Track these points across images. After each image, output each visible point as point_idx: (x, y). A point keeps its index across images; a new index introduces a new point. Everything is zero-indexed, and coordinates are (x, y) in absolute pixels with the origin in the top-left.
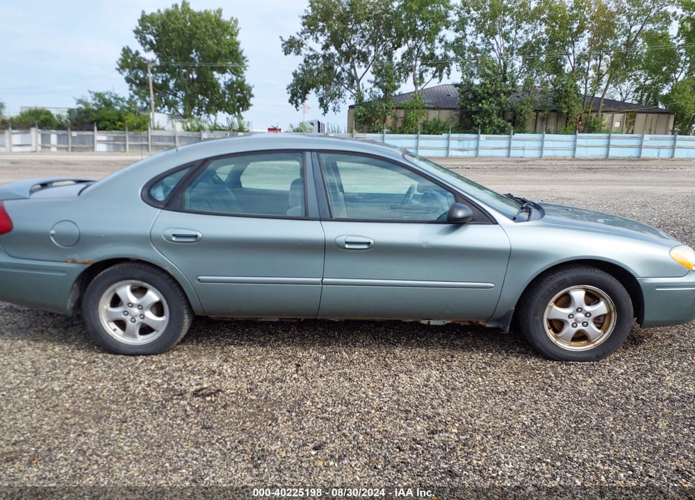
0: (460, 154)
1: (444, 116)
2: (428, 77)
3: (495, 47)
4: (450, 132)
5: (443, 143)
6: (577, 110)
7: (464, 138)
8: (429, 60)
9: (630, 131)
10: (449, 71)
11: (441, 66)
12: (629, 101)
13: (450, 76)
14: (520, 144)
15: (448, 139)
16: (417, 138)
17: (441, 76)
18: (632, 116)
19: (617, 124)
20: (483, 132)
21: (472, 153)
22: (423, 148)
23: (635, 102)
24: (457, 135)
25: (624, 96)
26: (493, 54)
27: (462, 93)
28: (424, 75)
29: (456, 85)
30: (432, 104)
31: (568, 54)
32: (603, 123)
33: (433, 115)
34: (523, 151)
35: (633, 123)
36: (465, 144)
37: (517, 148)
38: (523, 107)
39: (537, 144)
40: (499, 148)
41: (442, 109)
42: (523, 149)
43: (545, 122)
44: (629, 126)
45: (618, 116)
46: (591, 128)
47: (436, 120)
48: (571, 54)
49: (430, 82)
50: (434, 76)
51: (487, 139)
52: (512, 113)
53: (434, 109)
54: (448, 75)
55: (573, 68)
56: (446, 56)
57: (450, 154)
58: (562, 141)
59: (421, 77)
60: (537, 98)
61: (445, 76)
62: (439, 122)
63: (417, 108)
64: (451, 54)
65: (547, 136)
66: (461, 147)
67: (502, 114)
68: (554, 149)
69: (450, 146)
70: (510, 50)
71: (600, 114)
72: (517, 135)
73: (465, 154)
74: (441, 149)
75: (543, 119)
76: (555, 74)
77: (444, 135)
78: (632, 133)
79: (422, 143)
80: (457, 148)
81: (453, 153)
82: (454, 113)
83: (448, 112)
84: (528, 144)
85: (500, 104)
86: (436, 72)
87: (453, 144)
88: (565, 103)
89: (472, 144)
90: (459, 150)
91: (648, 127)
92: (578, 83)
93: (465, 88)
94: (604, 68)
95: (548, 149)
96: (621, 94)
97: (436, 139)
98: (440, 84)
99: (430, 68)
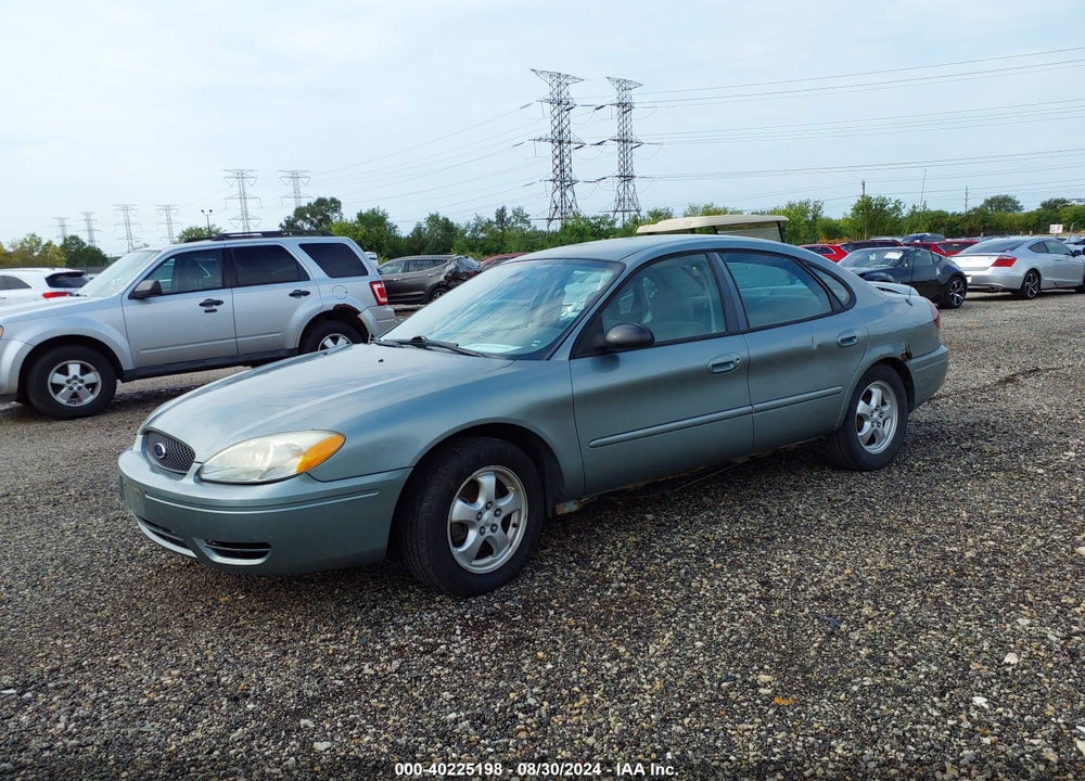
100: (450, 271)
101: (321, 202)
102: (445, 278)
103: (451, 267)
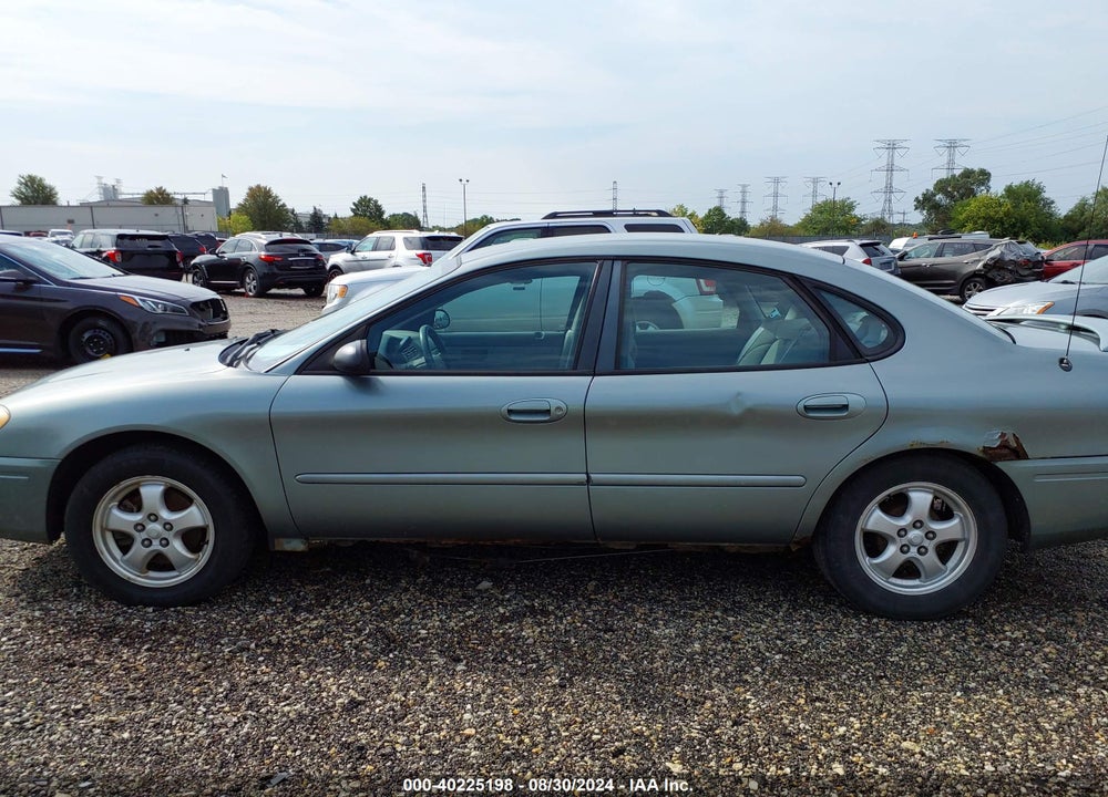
100: (992, 259)
101: (968, 174)
102: (985, 266)
103: (996, 253)
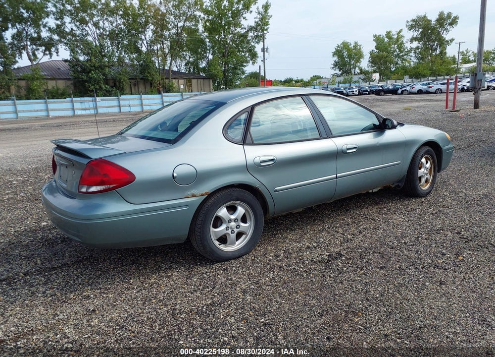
0: (84, 112)
1: (61, 84)
2: (40, 54)
3: (89, 32)
4: (72, 96)
5: (69, 105)
6: (157, 77)
7: (84, 100)
8: (37, 41)
9: (190, 91)
10: (57, 49)
11: (49, 46)
12: (183, 71)
13: (59, 54)
14: (127, 103)
15: (72, 102)
16: (46, 102)
17: (51, 54)
18: (190, 81)
19: (182, 87)
20: (98, 96)
21: (92, 112)
22: (52, 110)
23: (187, 72)
24: (78, 99)
25: (179, 68)
26: (90, 38)
27: (73, 67)
28: (36, 53)
29: (66, 61)
30: (48, 75)
31: (141, 39)
32: (174, 86)
33: (51, 84)
34: (129, 108)
35: (191, 85)
36: (86, 105)
37: (125, 106)
38: (121, 76)
39: (138, 102)
40: (113, 107)
41: (57, 79)
42: (129, 106)
43: (136, 87)
44: (189, 87)
45: (181, 81)
46: (168, 89)
47: (55, 88)
48: (144, 40)
49: (43, 58)
50: (45, 54)
51: (102, 100)
52: (113, 81)
53: (51, 79)
54: (57, 53)
55: (147, 49)
56: (51, 39)
57: (76, 113)
58: (154, 99)
59: (34, 54)
60: (128, 69)
61: (54, 54)
62: (58, 89)
63: (37, 79)
64: (56, 37)
65: (144, 96)
66: (83, 107)
67: (106, 81)
68: (149, 105)
69: (75, 107)
70: (101, 36)
71: (171, 80)
72: (123, 97)
73: (88, 112)
74: (68, 109)
75: (135, 85)
76: (136, 53)
77: (68, 99)
78: (192, 92)
79: (51, 106)
80: (80, 107)
81: (78, 112)
82: (69, 83)
83: (63, 81)
84: (132, 102)
85: (104, 75)
86: (45, 50)
87: (77, 105)
88: (149, 73)
89: (91, 105)
90: (83, 109)
91: (200, 88)
92: (153, 59)
93: (73, 63)
94: (167, 51)
95: (146, 105)
96: (177, 67)
97: (62, 102)
98: (50, 60)
99: (40, 48)
